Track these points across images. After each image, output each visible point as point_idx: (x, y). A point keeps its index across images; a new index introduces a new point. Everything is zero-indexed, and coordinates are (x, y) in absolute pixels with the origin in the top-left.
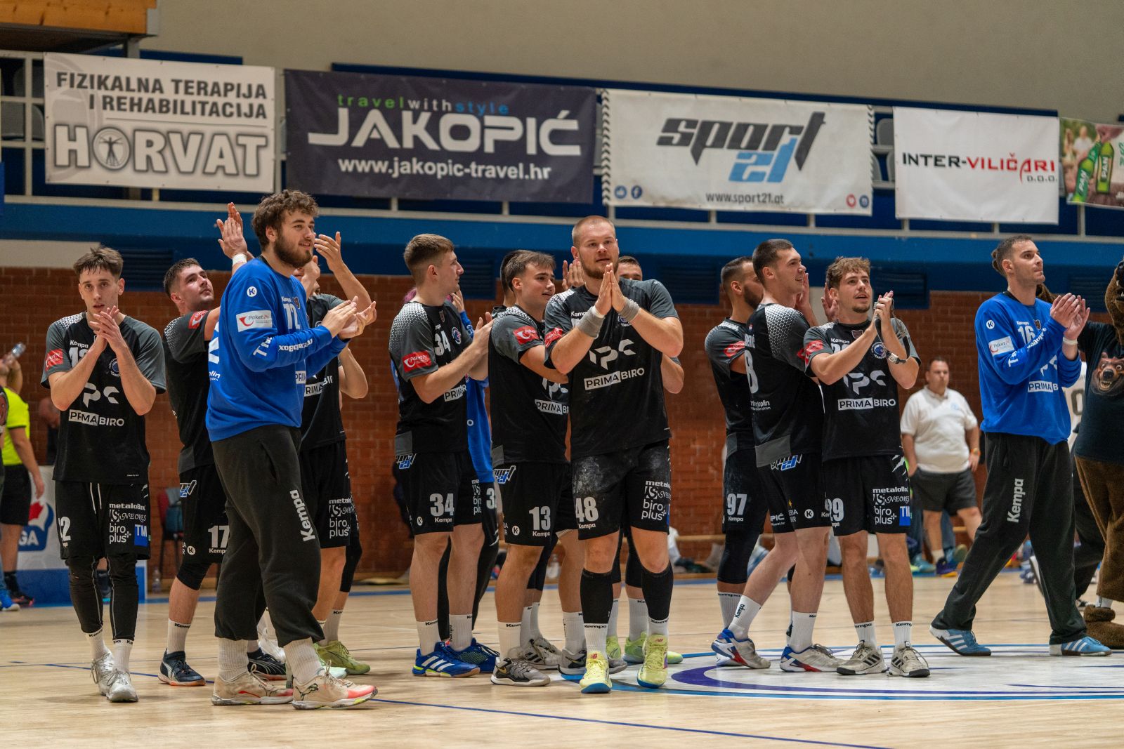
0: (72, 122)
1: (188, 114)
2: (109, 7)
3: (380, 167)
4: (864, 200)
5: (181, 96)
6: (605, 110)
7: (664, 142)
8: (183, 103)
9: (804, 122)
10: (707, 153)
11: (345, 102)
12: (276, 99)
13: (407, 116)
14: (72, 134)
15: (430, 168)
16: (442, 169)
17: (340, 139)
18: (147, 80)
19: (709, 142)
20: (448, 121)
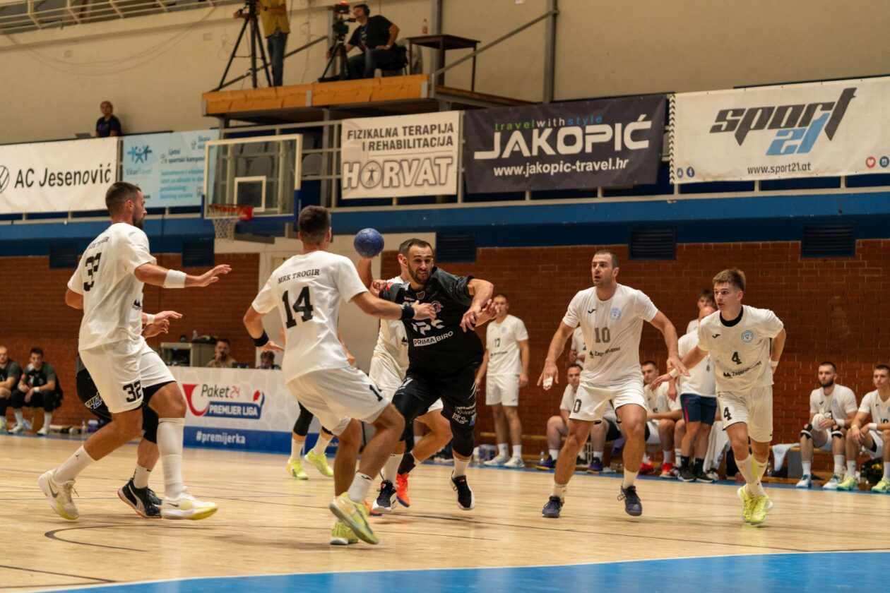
0: (351, 161)
1: (411, 147)
3: (518, 171)
4: (883, 160)
5: (408, 137)
6: (672, 110)
7: (716, 129)
8: (408, 141)
9: (835, 99)
10: (751, 135)
11: (499, 128)
12: (459, 133)
13: (536, 132)
14: (351, 168)
15: (546, 168)
17: (495, 154)
18: (391, 130)
19: (753, 126)
20: (563, 132)
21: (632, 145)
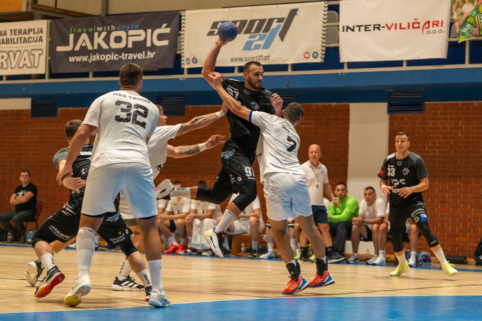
1: (15, 43)
2: (10, 2)
4: (315, 54)
5: (13, 36)
7: (211, 33)
8: (14, 39)
11: (73, 31)
13: (96, 34)
15: (103, 57)
17: (70, 48)
18: (2, 31)
20: (114, 35)
21: (158, 43)
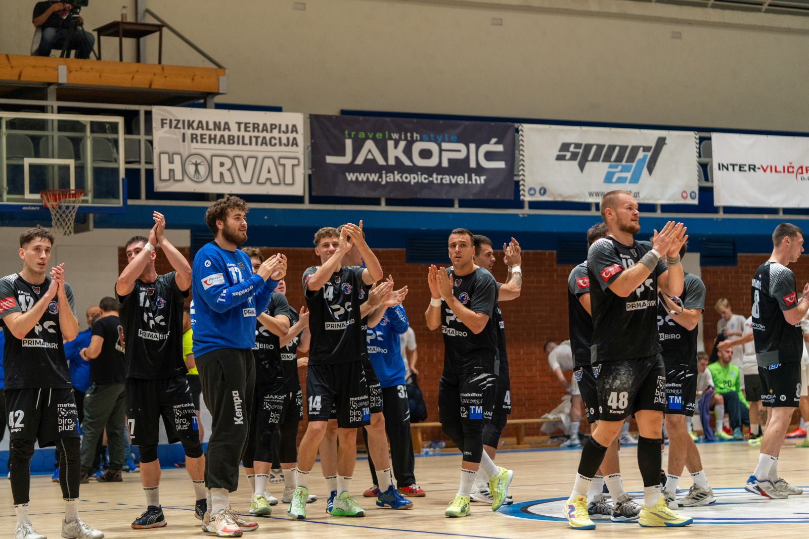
0: (171, 151)
1: (247, 144)
2: (194, 75)
3: (374, 177)
4: (693, 194)
5: (242, 133)
6: (521, 138)
7: (560, 158)
8: (243, 137)
9: (653, 144)
10: (588, 165)
11: (350, 135)
12: (304, 134)
13: (391, 144)
14: (171, 159)
15: (406, 178)
16: (414, 178)
17: (347, 159)
18: (220, 123)
19: (590, 158)
20: (418, 147)
21: (488, 164)
